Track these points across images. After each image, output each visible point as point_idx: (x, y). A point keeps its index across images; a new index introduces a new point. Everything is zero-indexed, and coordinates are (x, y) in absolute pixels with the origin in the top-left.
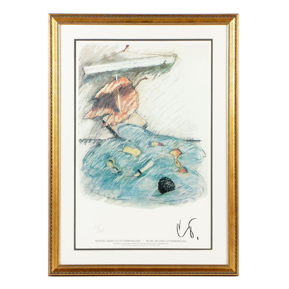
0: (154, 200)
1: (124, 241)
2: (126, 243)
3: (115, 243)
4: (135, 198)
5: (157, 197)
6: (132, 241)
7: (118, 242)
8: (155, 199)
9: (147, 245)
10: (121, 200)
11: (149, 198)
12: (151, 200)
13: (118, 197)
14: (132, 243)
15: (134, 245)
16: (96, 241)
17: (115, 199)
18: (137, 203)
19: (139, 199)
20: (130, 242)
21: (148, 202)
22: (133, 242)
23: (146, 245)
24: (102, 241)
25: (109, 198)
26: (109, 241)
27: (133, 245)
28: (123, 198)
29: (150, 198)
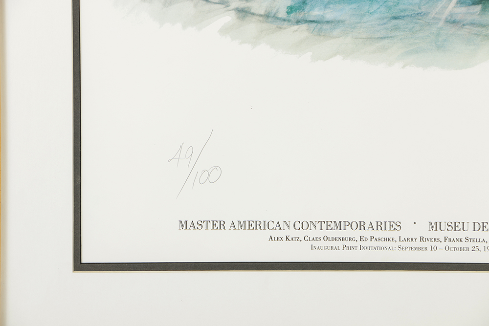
0: (472, 24)
1: (318, 226)
2: (331, 234)
3: (276, 233)
4: (376, 16)
5: (484, 10)
6: (361, 225)
7: (292, 233)
8: (476, 18)
9: (434, 244)
10: (304, 26)
11: (447, 12)
12: (453, 22)
13: (291, 10)
14: (357, 234)
15: (368, 243)
16: (183, 225)
17: (276, 18)
18: (386, 42)
19: (395, 18)
20: (348, 233)
21: (438, 35)
22: (363, 233)
23: (428, 244)
24: (210, 225)
25: (243, 13)
26: (245, 225)
27: (364, 244)
28: (316, 13)
29: (451, 15)
